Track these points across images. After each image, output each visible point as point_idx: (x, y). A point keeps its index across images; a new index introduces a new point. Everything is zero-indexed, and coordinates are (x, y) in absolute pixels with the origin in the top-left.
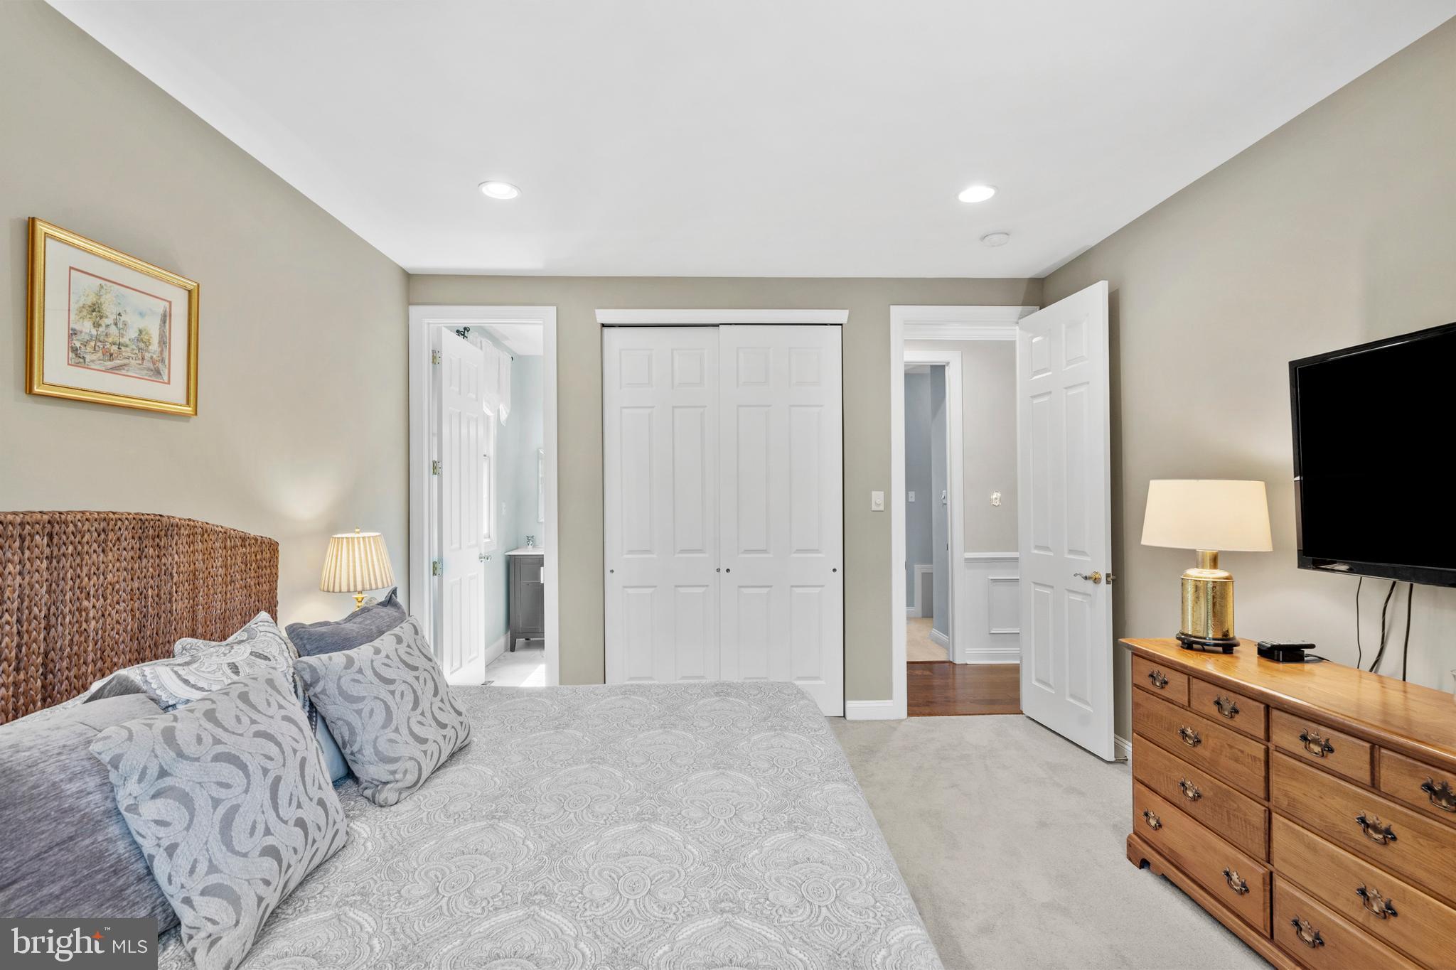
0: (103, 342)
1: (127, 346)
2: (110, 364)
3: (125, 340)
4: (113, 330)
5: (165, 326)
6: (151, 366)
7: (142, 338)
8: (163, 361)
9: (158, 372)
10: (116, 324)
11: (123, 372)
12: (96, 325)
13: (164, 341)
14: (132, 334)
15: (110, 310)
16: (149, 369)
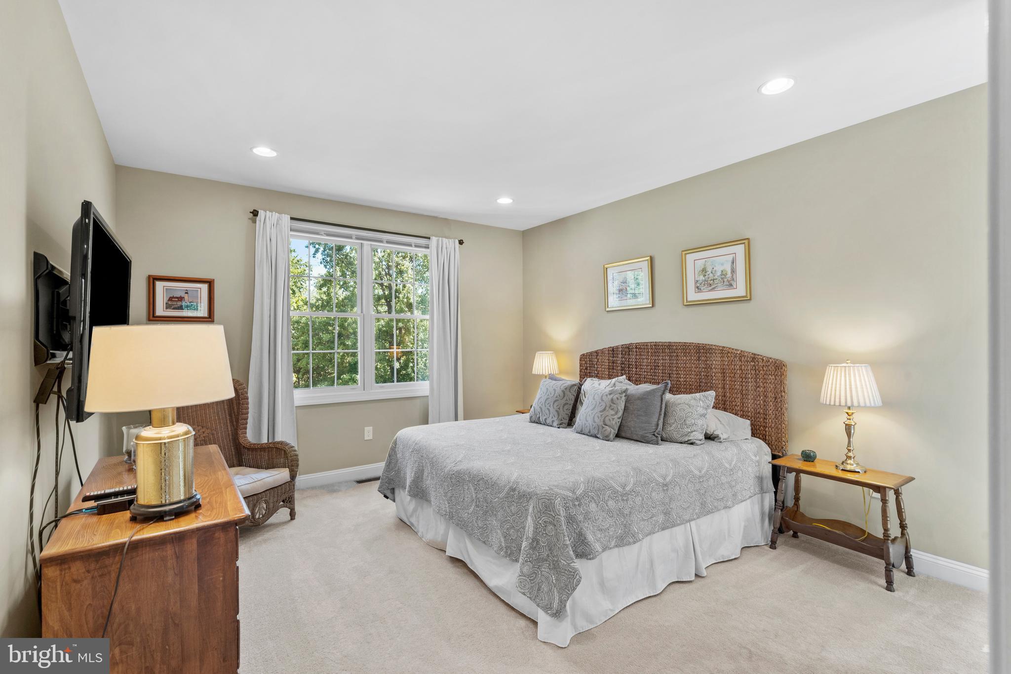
0: (707, 281)
1: (717, 279)
2: (710, 288)
3: (716, 277)
4: (711, 275)
5: (733, 265)
6: (728, 283)
7: (723, 274)
8: (733, 280)
9: (731, 285)
10: (712, 273)
11: (716, 289)
12: (705, 276)
13: (733, 271)
14: (719, 273)
15: (709, 270)
16: (727, 285)
